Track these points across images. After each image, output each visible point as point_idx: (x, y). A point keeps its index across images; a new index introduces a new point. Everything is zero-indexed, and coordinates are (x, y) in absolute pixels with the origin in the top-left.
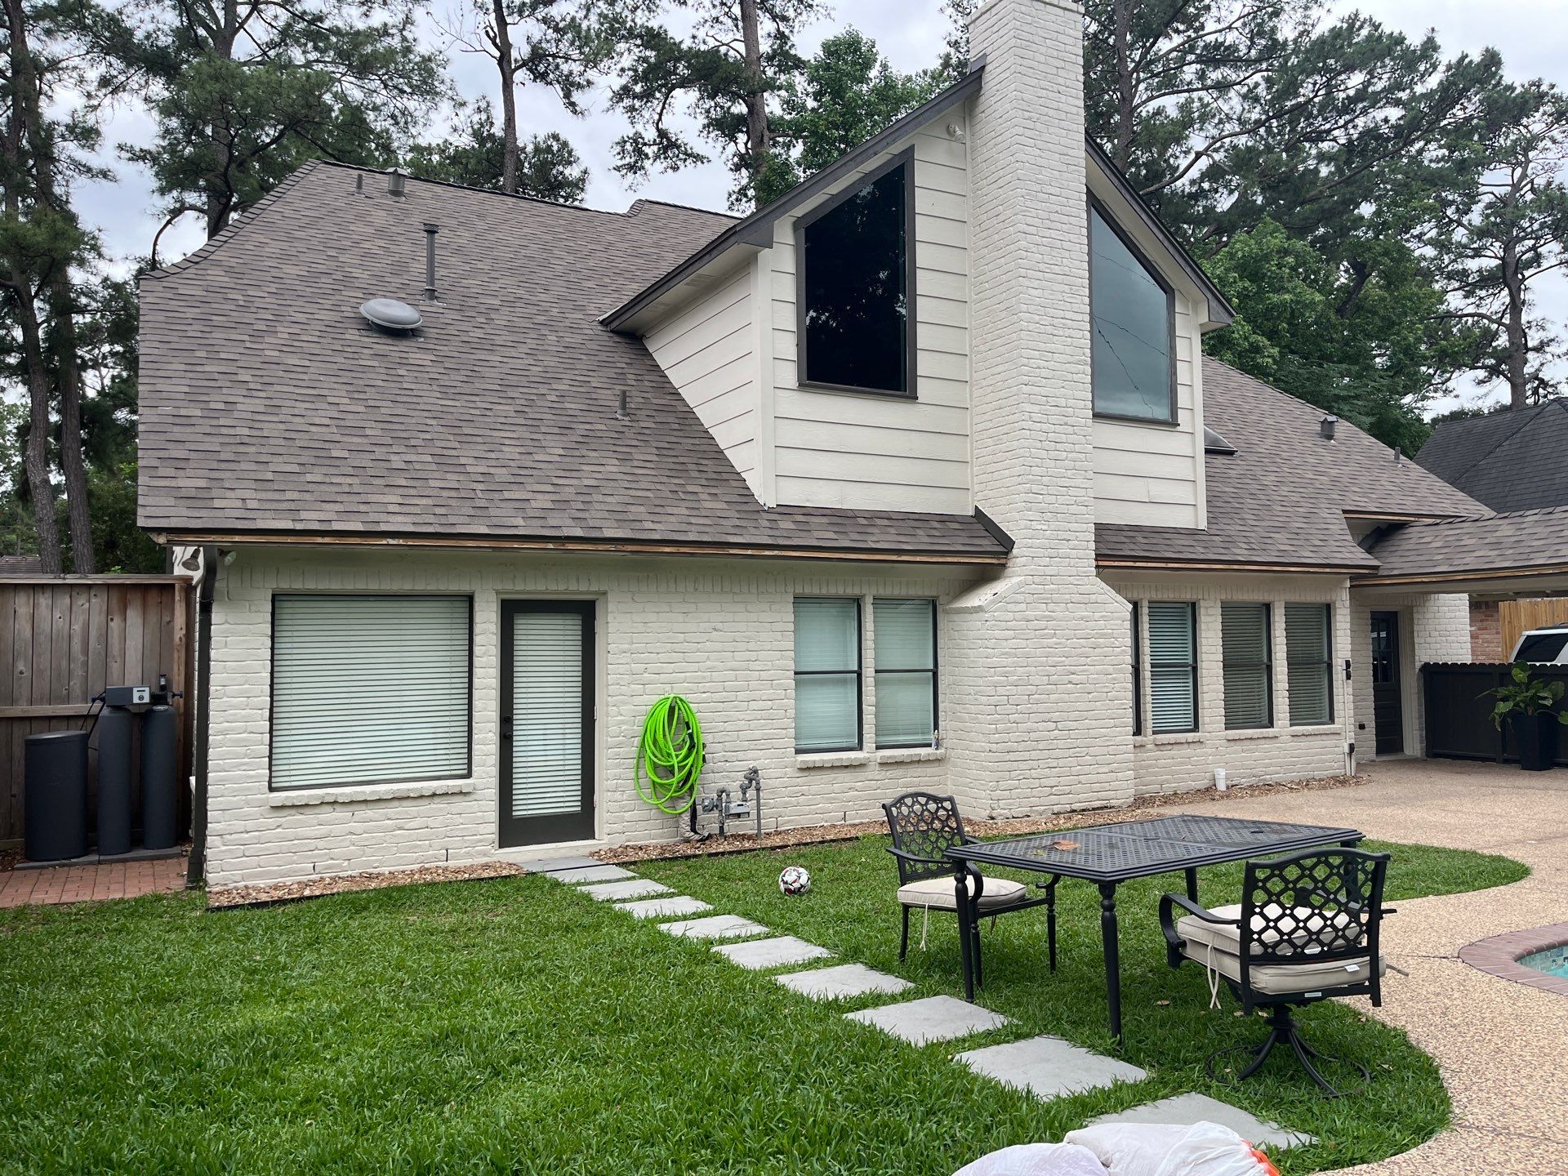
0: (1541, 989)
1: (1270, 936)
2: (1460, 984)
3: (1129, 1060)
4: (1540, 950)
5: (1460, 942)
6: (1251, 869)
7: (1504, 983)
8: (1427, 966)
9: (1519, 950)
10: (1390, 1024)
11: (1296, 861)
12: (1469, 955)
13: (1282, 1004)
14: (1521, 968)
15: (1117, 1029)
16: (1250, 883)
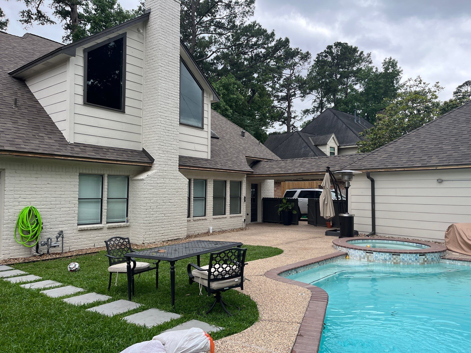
0: (283, 282)
1: (216, 273)
2: (264, 282)
3: (176, 313)
4: (284, 272)
5: (265, 271)
6: (212, 255)
7: (275, 281)
8: (257, 278)
9: (279, 272)
10: (246, 294)
11: (224, 252)
12: (268, 274)
13: (219, 291)
14: (279, 277)
15: (173, 304)
16: (212, 259)
